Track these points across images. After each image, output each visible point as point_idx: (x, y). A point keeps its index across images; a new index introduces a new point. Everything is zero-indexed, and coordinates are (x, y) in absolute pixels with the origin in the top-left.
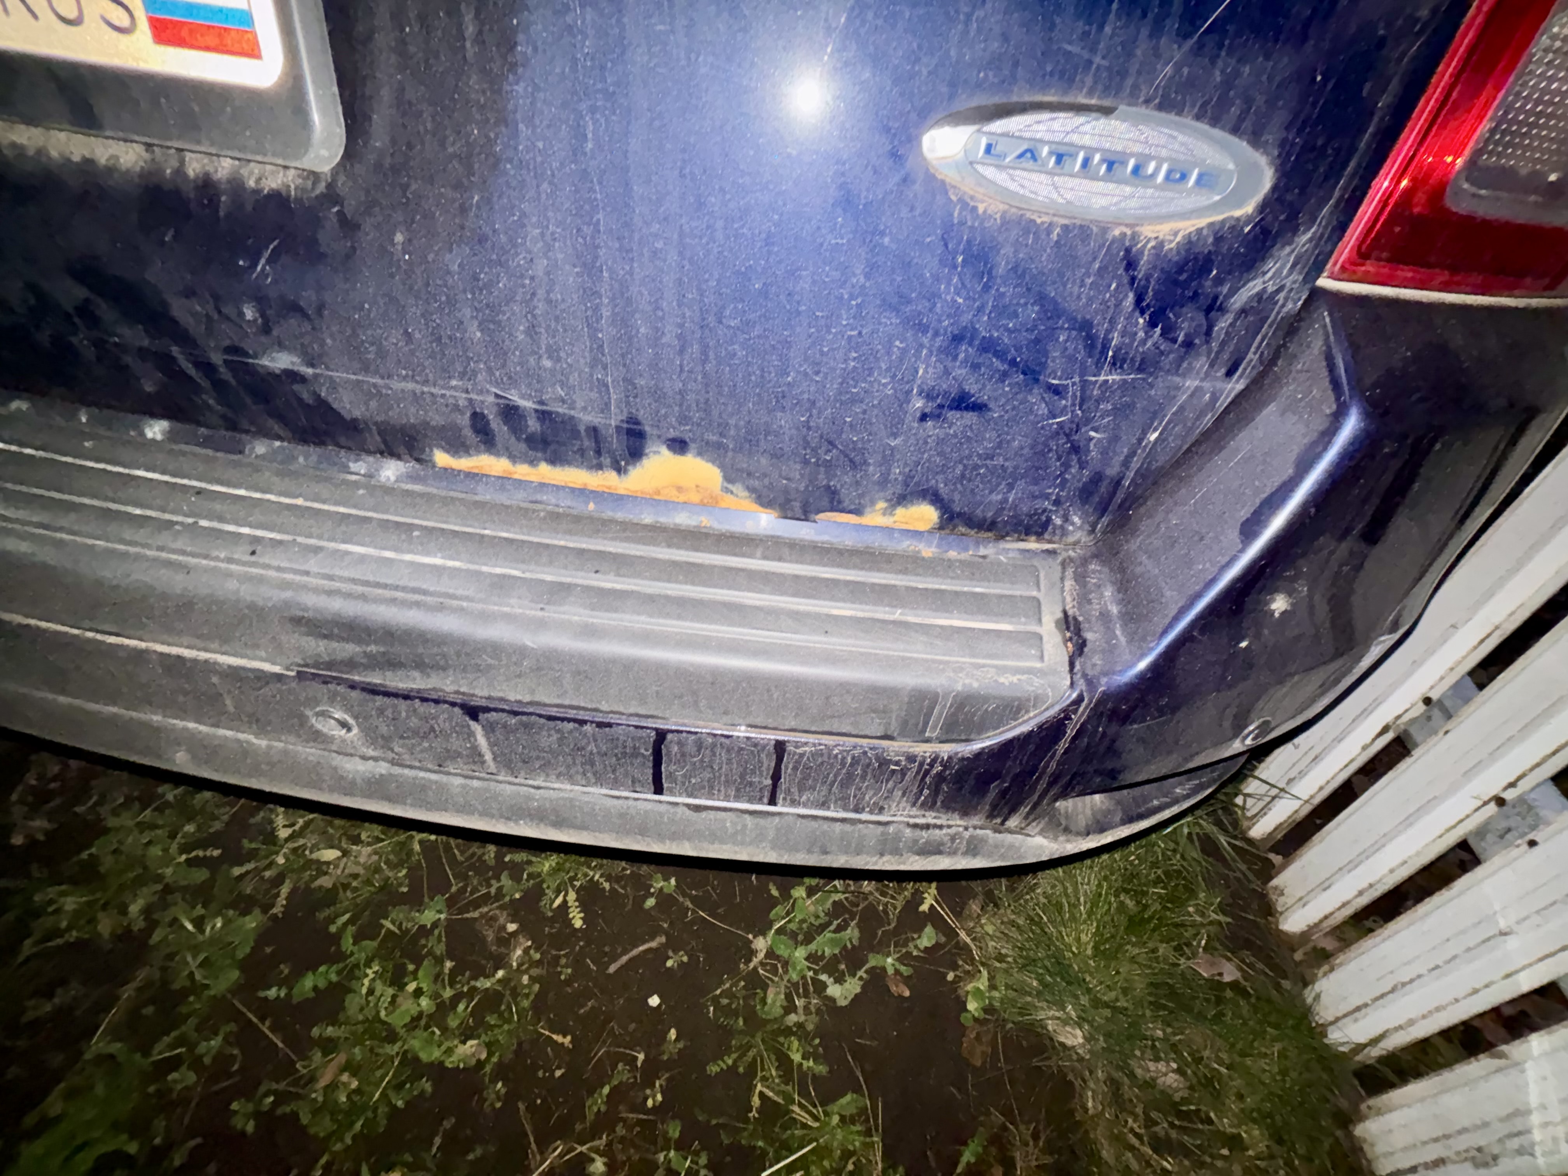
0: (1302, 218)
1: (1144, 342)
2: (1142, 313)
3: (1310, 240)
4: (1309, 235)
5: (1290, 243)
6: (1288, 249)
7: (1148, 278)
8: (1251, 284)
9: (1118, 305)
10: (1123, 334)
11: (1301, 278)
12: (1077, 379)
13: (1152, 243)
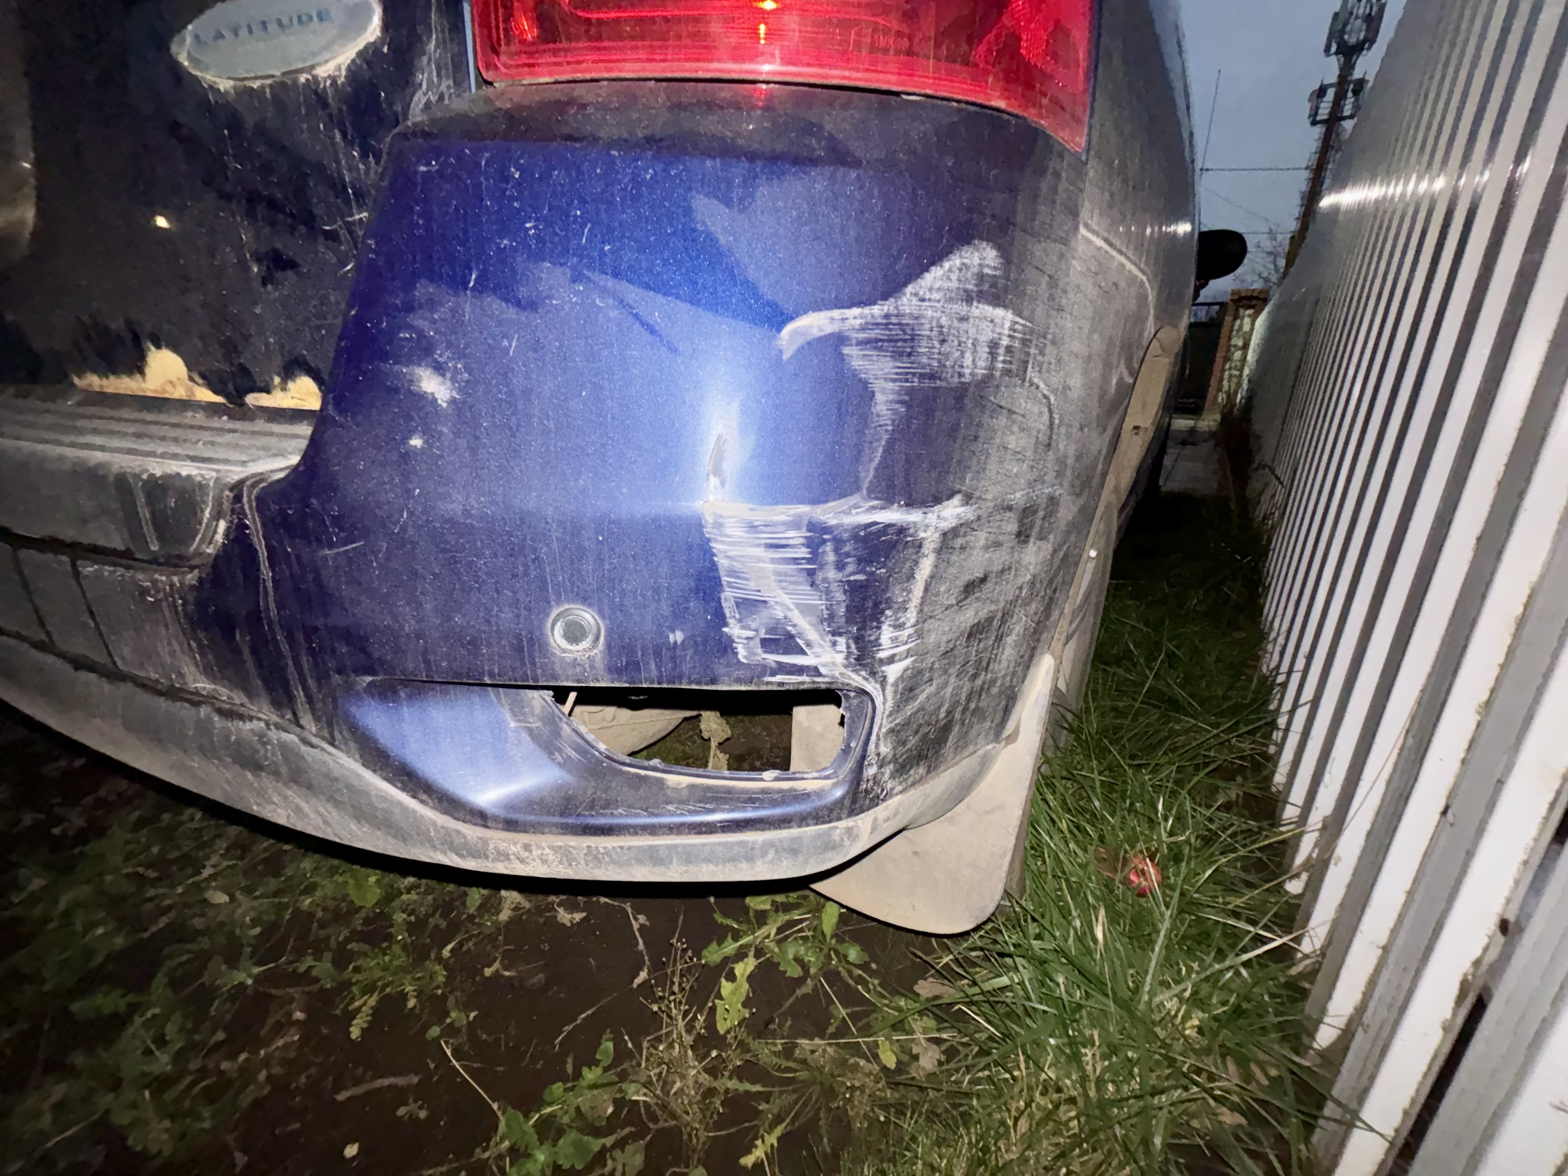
0: (420, 29)
1: (367, 172)
2: (352, 145)
3: (437, 46)
4: (434, 43)
5: (424, 53)
6: (425, 59)
7: (340, 110)
8: (416, 98)
9: (333, 144)
10: (350, 170)
11: (451, 82)
12: (340, 223)
13: (328, 83)
